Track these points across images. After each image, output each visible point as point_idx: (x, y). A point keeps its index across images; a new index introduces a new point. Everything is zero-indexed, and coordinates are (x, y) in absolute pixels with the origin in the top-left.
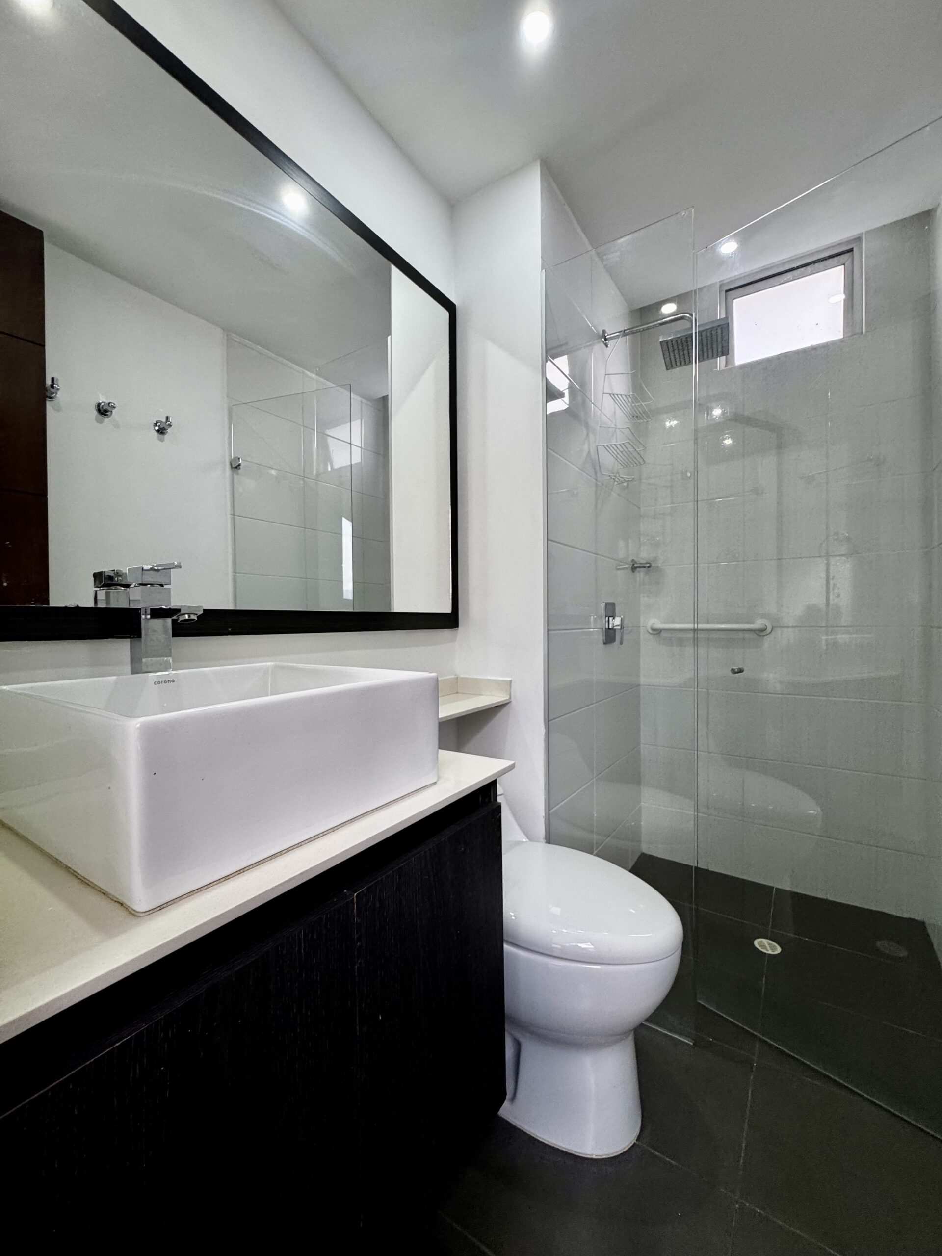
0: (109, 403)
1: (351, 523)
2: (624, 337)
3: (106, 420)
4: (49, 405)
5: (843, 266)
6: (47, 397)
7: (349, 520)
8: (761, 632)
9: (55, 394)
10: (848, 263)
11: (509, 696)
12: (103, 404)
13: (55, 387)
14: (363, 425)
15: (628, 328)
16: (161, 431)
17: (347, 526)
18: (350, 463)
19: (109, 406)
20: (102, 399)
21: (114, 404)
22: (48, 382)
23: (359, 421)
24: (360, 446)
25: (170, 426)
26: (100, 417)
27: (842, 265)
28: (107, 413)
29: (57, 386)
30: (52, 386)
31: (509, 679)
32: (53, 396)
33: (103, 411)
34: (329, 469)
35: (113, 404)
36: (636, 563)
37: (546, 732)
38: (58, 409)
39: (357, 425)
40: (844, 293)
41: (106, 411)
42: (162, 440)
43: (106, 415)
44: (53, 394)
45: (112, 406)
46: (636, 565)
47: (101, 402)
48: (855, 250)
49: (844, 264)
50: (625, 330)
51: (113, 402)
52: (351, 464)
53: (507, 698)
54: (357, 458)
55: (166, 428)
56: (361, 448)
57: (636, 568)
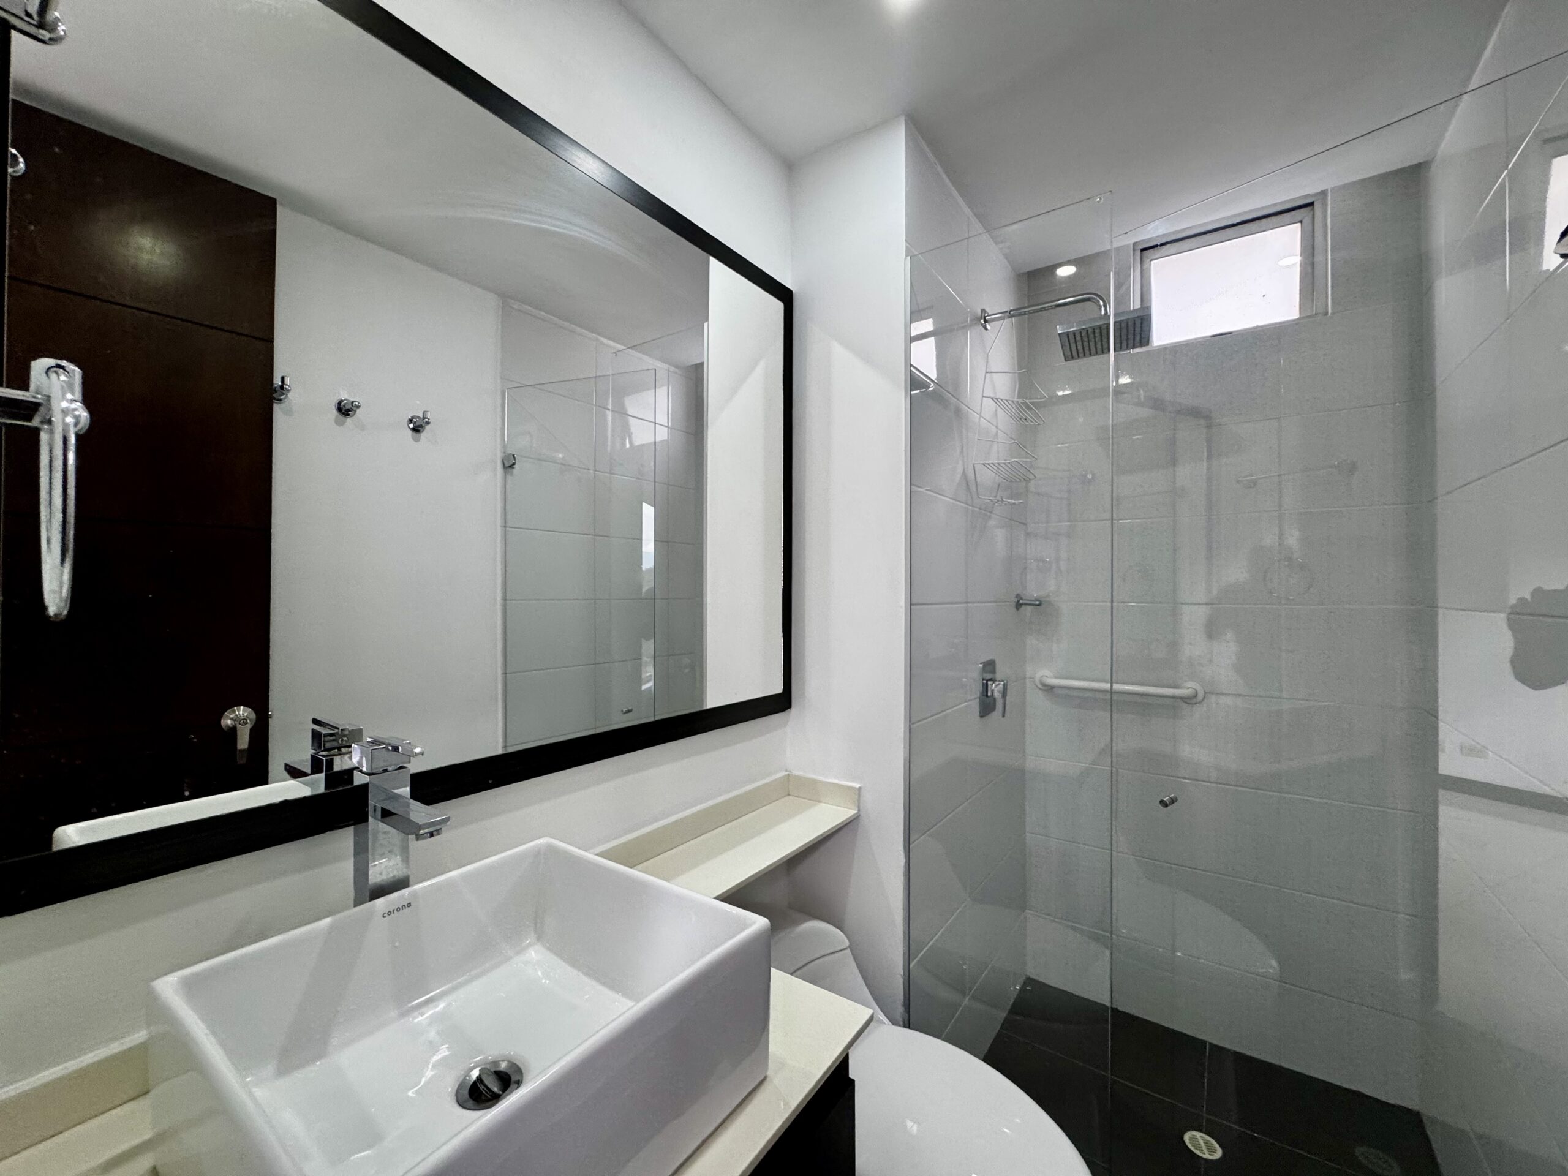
0: (353, 402)
1: (653, 508)
2: (1010, 319)
3: (349, 420)
4: (276, 407)
5: (1299, 224)
6: (275, 398)
7: (652, 506)
8: (1190, 700)
9: (284, 396)
10: (1307, 221)
11: (857, 809)
12: (345, 402)
13: (286, 388)
14: (670, 396)
15: (1015, 308)
16: (416, 430)
17: (648, 512)
18: (653, 440)
19: (352, 405)
20: (344, 395)
21: (359, 403)
22: (277, 382)
23: (665, 388)
24: (666, 425)
25: (428, 423)
26: (341, 418)
27: (1299, 222)
28: (349, 413)
29: (287, 387)
30: (282, 387)
31: (857, 785)
32: (282, 397)
33: (345, 410)
34: (628, 445)
35: (357, 403)
36: (1022, 599)
37: (906, 863)
38: (289, 412)
39: (662, 393)
40: (1301, 256)
41: (349, 410)
42: (417, 440)
43: (349, 415)
44: (282, 396)
45: (356, 405)
46: (1021, 602)
47: (343, 399)
48: (1315, 203)
49: (1301, 222)
50: (1011, 311)
51: (357, 400)
52: (655, 442)
53: (856, 812)
54: (663, 434)
55: (423, 425)
56: (668, 427)
57: (1021, 605)
